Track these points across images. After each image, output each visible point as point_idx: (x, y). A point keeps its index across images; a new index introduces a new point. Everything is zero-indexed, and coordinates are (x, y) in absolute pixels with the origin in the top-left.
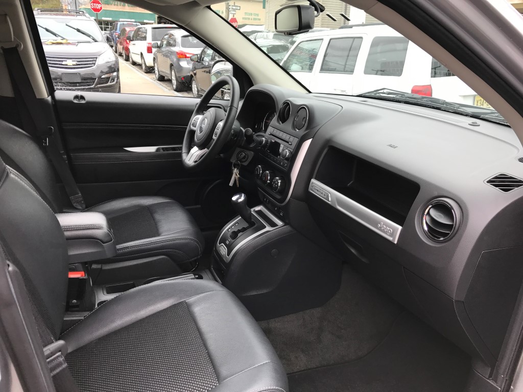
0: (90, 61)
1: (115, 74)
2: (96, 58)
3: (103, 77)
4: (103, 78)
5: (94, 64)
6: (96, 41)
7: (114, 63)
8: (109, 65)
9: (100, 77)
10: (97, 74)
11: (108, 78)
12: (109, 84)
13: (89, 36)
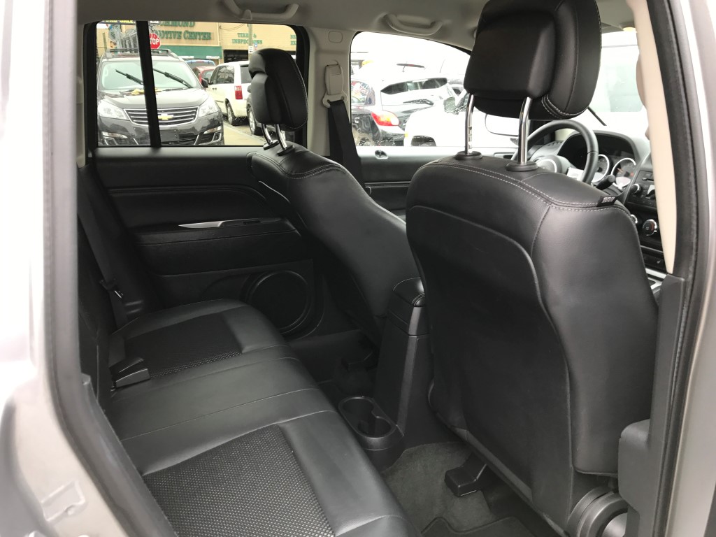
0: (189, 113)
1: (219, 128)
2: (196, 109)
3: (206, 132)
4: (206, 135)
5: (195, 117)
6: (190, 87)
7: (217, 114)
8: (211, 117)
9: (201, 134)
10: (199, 129)
11: (212, 134)
12: (213, 141)
13: (181, 81)
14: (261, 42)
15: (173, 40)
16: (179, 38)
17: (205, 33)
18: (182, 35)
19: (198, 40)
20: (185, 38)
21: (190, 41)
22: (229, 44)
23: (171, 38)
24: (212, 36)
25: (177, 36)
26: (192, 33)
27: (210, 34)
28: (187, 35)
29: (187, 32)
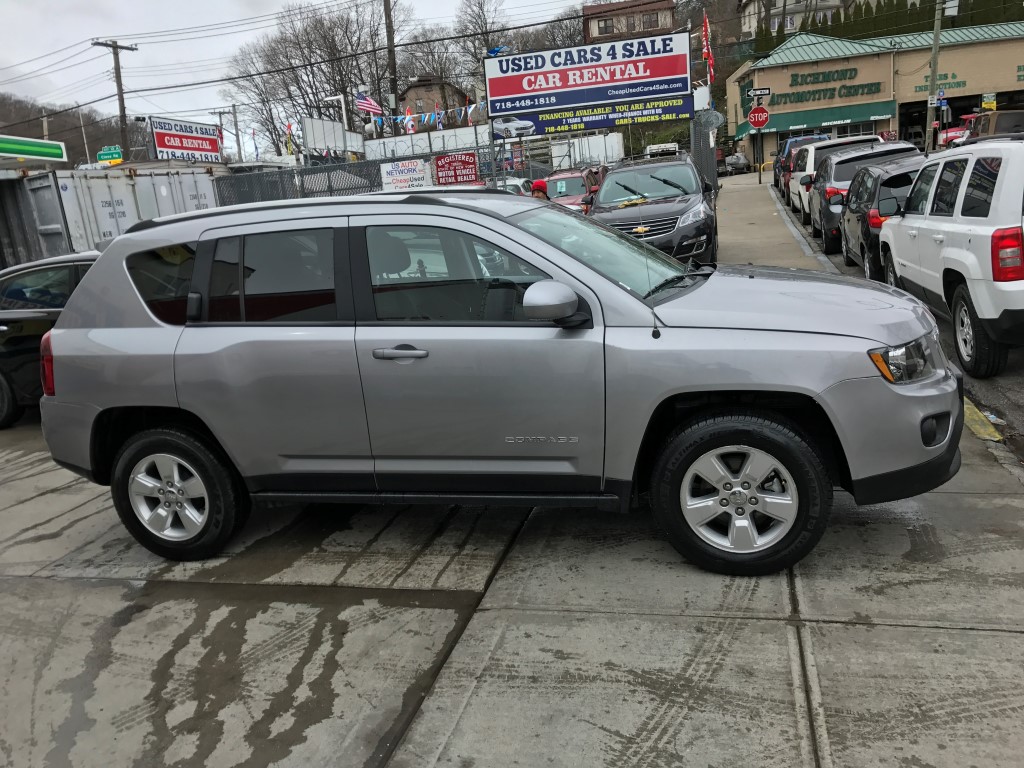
0: (669, 224)
1: (704, 237)
2: (677, 219)
3: (685, 243)
5: (674, 227)
7: (704, 222)
9: (680, 245)
10: (677, 240)
11: (693, 245)
12: (694, 253)
13: (678, 187)
14: (964, 83)
15: (822, 101)
16: (832, 97)
17: (872, 85)
18: (837, 93)
19: (859, 96)
20: (840, 96)
21: (848, 99)
22: (909, 95)
23: (819, 99)
24: (882, 88)
25: (828, 96)
26: (851, 87)
27: (879, 84)
28: (843, 91)
29: (844, 87)
